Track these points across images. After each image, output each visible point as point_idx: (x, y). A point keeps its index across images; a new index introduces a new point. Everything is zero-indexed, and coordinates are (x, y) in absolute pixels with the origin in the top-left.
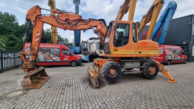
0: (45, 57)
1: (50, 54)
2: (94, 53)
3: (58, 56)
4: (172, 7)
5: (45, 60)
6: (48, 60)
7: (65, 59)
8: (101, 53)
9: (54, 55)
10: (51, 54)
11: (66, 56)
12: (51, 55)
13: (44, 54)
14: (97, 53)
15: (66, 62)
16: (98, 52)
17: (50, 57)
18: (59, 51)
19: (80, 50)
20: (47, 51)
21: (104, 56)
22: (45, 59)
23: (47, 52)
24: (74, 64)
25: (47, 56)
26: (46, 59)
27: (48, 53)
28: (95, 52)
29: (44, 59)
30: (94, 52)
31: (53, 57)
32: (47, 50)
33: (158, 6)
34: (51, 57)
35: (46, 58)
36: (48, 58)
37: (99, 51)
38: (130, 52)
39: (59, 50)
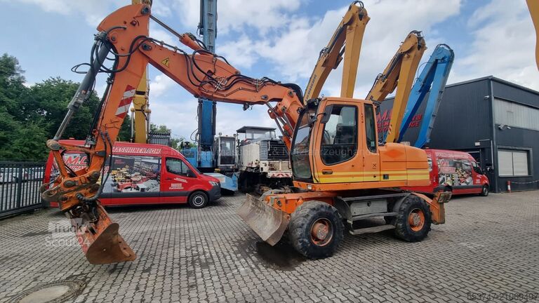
0: (115, 181)
1: (131, 173)
2: (253, 168)
3: (155, 178)
4: (443, 59)
5: (115, 190)
6: (124, 191)
7: (174, 186)
8: (272, 169)
9: (142, 174)
10: (136, 171)
11: (177, 179)
12: (133, 175)
13: (114, 172)
14: (262, 169)
15: (176, 194)
16: (266, 165)
17: (131, 181)
18: (159, 164)
19: (213, 161)
20: (124, 163)
21: (281, 176)
22: (115, 188)
23: (122, 166)
24: (199, 200)
25: (121, 178)
26: (118, 187)
27: (124, 170)
28: (258, 168)
29: (112, 185)
30: (254, 166)
31: (139, 182)
32: (123, 160)
33: (412, 54)
34: (135, 182)
35: (120, 183)
36: (124, 183)
37: (267, 162)
38: (363, 176)
39: (157, 161)
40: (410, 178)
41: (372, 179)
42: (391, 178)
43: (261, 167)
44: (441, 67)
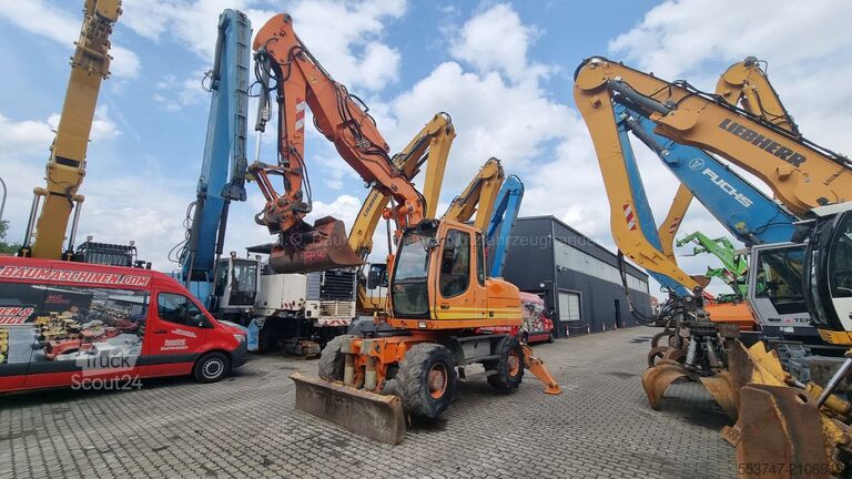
0: (43, 338)
1: (81, 321)
2: (294, 312)
3: (134, 331)
4: (515, 190)
5: (39, 358)
6: (61, 358)
7: (171, 345)
8: (325, 314)
9: (107, 322)
10: (93, 318)
11: (178, 332)
12: (86, 326)
13: (42, 320)
14: (309, 313)
15: (174, 358)
16: (316, 307)
17: (81, 337)
18: (144, 305)
20: (66, 301)
21: (336, 324)
22: (42, 352)
23: (62, 309)
24: (213, 368)
25: (57, 331)
26: (49, 349)
27: (67, 316)
28: (302, 311)
29: (34, 347)
30: (296, 308)
31: (99, 338)
32: (65, 296)
33: (493, 182)
34: (90, 339)
35: (53, 343)
36: (63, 342)
37: (318, 303)
38: (473, 312)
39: (140, 300)
40: (509, 316)
41: (480, 316)
42: (496, 316)
43: (307, 310)
44: (512, 199)
